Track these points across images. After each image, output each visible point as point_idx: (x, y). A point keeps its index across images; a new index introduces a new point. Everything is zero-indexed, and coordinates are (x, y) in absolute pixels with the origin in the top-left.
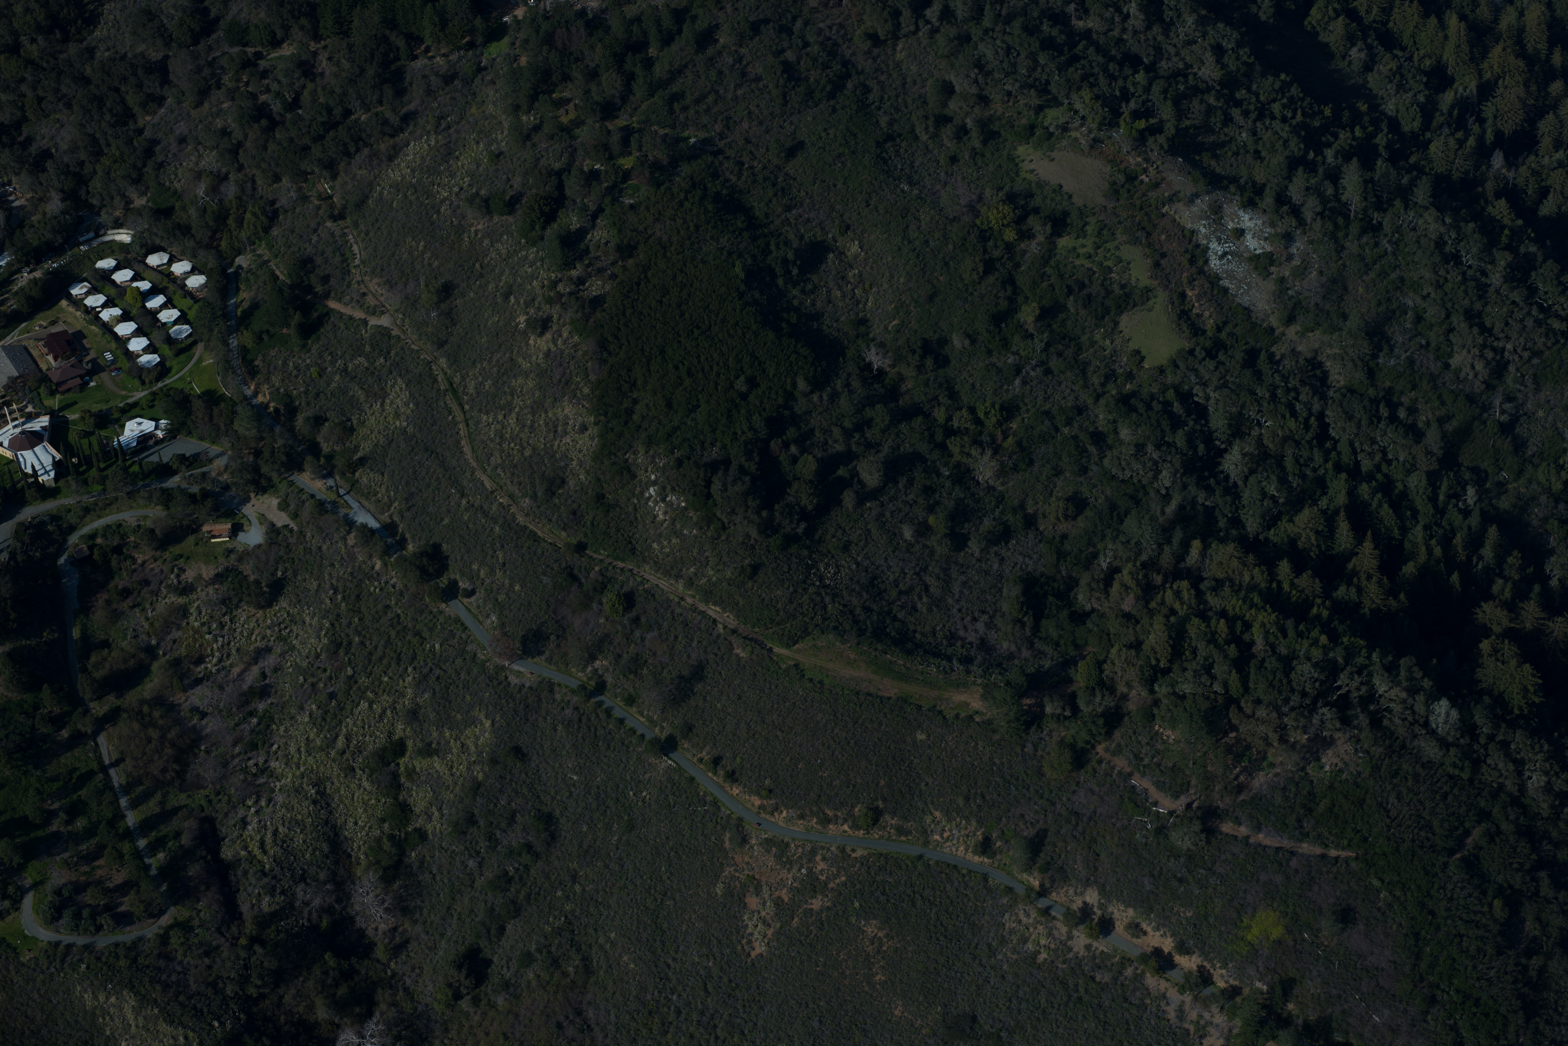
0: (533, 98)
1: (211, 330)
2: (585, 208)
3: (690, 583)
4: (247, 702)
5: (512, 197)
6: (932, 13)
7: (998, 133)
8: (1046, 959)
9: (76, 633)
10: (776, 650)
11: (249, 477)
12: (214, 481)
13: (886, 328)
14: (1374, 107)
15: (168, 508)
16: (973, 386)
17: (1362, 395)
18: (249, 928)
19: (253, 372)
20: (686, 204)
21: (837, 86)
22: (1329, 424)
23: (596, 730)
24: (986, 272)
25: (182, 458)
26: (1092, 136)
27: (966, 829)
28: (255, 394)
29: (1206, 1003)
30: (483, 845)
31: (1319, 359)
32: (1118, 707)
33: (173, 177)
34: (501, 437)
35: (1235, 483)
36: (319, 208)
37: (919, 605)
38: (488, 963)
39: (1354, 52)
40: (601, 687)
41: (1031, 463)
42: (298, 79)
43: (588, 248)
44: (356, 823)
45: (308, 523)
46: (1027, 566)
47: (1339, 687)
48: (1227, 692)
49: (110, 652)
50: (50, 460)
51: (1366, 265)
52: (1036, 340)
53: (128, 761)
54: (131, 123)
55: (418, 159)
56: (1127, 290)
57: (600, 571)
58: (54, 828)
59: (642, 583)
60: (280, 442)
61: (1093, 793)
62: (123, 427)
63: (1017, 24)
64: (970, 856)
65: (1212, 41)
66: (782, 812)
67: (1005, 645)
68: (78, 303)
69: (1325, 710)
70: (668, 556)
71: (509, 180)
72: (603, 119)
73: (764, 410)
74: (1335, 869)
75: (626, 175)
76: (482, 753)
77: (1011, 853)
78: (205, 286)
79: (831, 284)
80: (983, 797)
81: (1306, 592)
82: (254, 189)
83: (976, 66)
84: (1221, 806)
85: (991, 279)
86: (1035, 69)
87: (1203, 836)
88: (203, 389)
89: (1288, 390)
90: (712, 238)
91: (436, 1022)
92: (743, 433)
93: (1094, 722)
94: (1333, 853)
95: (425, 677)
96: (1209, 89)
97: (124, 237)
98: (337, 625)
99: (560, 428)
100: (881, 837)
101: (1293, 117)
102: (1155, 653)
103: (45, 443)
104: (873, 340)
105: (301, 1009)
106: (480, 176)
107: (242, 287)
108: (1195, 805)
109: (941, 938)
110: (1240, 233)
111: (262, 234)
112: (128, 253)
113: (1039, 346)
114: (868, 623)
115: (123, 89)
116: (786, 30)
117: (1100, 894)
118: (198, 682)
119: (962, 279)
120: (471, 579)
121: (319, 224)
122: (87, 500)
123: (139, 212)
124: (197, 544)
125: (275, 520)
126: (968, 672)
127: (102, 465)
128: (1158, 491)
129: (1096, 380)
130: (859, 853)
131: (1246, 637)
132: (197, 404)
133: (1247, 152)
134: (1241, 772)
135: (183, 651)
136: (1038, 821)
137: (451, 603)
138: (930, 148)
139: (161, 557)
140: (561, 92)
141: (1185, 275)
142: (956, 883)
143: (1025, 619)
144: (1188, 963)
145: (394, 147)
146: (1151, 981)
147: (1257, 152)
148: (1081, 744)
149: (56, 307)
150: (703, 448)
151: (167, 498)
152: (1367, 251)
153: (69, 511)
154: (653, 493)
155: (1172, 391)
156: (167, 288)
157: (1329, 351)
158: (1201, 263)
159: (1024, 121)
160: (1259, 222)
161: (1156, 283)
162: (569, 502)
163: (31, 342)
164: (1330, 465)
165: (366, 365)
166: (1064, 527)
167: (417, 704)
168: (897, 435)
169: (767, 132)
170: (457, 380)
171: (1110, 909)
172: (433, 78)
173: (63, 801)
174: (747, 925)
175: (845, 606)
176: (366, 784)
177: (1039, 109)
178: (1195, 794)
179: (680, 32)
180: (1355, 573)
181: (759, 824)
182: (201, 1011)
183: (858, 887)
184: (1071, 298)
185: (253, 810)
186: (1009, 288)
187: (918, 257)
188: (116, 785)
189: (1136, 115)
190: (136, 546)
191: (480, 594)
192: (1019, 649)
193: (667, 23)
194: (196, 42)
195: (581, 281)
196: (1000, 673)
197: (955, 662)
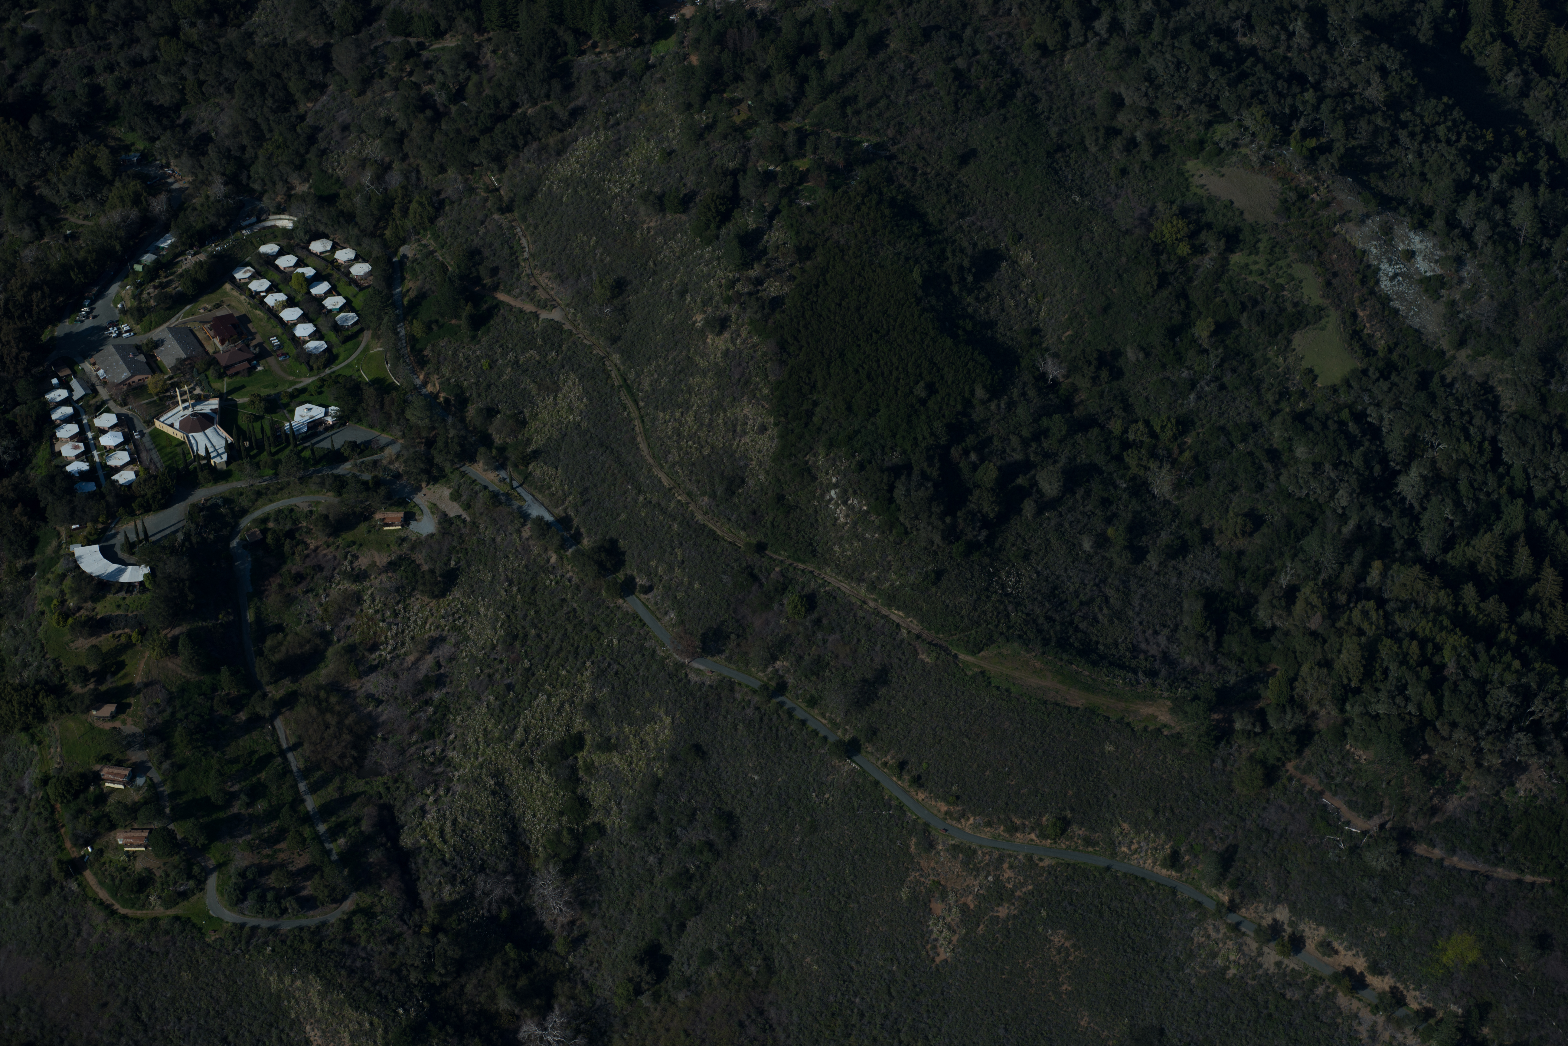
0: (706, 97)
1: (380, 319)
2: (762, 209)
3: (873, 587)
4: (423, 691)
5: (685, 195)
6: (1101, 25)
7: (1167, 147)
8: (1235, 975)
9: (250, 616)
10: (961, 656)
11: (422, 466)
12: (385, 469)
13: (1059, 338)
14: (1531, 133)
15: (340, 494)
16: (1147, 399)
17: (1535, 421)
18: (432, 916)
19: (422, 362)
20: (863, 207)
21: (1008, 95)
22: (1502, 449)
23: (777, 730)
24: (1160, 286)
25: (354, 445)
26: (1262, 153)
27: (1154, 841)
28: (425, 384)
29: (1399, 1024)
30: (663, 841)
31: (1490, 383)
32: (1308, 726)
33: (335, 164)
34: (679, 435)
35: (1411, 505)
36: (486, 200)
37: (1100, 617)
38: (668, 959)
39: (1510, 78)
40: (782, 688)
41: (1207, 478)
42: (464, 71)
43: (765, 248)
44: (534, 816)
45: (481, 514)
46: (1205, 581)
47: (1533, 713)
48: (1421, 714)
49: (285, 636)
50: (223, 443)
51: (1537, 291)
52: (1211, 356)
53: (306, 745)
54: (292, 109)
55: (587, 155)
56: (1300, 308)
57: (781, 571)
58: (235, 810)
59: (823, 585)
60: (452, 433)
61: (1284, 810)
62: (292, 412)
63: (1186, 38)
64: (1157, 869)
65: (1377, 62)
66: (968, 819)
67: (1188, 659)
68: (242, 287)
69: (1520, 735)
70: (850, 559)
71: (682, 178)
72: (776, 120)
73: (944, 416)
74: (1531, 895)
75: (803, 177)
76: (662, 749)
77: (1200, 867)
78: (370, 273)
79: (1004, 293)
80: (1172, 811)
81: (1492, 616)
82: (419, 179)
83: (1146, 80)
84: (1415, 827)
85: (1165, 293)
86: (1204, 84)
87: (1399, 857)
88: (372, 377)
89: (1462, 414)
90: (889, 242)
91: (616, 1016)
92: (924, 438)
93: (1286, 739)
94: (1529, 878)
95: (604, 672)
96: (1375, 110)
97: (285, 222)
98: (513, 617)
99: (739, 428)
100: (1069, 847)
101: (1458, 140)
102: (1348, 672)
103: (217, 426)
104: (1047, 350)
105: (482, 999)
106: (652, 173)
107: (408, 276)
108: (1388, 826)
109: (1129, 950)
110: (1410, 255)
111: (427, 224)
112: (292, 238)
113: (1214, 361)
114: (1052, 632)
115: (285, 75)
116: (955, 37)
117: (1290, 911)
118: (373, 669)
119: (1135, 292)
120: (649, 575)
121: (486, 216)
122: (259, 484)
123: (303, 198)
124: (369, 531)
125: (447, 510)
126: (1154, 685)
127: (273, 450)
128: (1335, 510)
129: (1270, 397)
130: (1047, 862)
131: (1437, 659)
132: (369, 393)
133: (1413, 174)
134: (1434, 794)
135: (357, 638)
136: (1227, 836)
137: (629, 599)
138: (1100, 159)
139: (334, 543)
140: (732, 92)
141: (1356, 294)
142: (1144, 896)
143: (1208, 634)
144: (1380, 983)
145: (562, 141)
146: (1343, 1000)
147: (1423, 174)
148: (1271, 761)
149: (220, 291)
150: (884, 453)
151: (340, 484)
152: (1538, 277)
153: (241, 494)
154: (834, 496)
155: (1347, 410)
156: (331, 275)
157: (1500, 376)
158: (1372, 283)
159: (1193, 136)
160: (1430, 245)
161: (1328, 302)
162: (749, 502)
163: (197, 324)
164: (1503, 490)
165: (538, 358)
166: (1241, 543)
167: (596, 699)
168: (1074, 445)
169: (939, 139)
170: (631, 376)
171: (1301, 927)
172: (602, 74)
173: (243, 784)
174: (932, 931)
175: (1028, 615)
176: (544, 777)
177: (1209, 124)
178: (1388, 814)
179: (851, 36)
180: (1536, 599)
181: (946, 830)
182: (386, 997)
183: (1045, 896)
184: (1245, 314)
185: (432, 799)
186: (1183, 303)
187: (1091, 268)
188: (295, 769)
189: (1305, 134)
190: (309, 532)
191: (658, 591)
192: (1202, 663)
193: (839, 26)
194: (357, 31)
195: (759, 281)
196: (1186, 688)
197: (1140, 674)
